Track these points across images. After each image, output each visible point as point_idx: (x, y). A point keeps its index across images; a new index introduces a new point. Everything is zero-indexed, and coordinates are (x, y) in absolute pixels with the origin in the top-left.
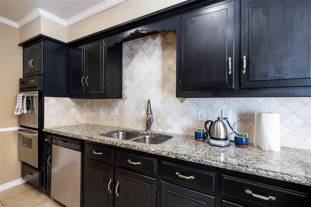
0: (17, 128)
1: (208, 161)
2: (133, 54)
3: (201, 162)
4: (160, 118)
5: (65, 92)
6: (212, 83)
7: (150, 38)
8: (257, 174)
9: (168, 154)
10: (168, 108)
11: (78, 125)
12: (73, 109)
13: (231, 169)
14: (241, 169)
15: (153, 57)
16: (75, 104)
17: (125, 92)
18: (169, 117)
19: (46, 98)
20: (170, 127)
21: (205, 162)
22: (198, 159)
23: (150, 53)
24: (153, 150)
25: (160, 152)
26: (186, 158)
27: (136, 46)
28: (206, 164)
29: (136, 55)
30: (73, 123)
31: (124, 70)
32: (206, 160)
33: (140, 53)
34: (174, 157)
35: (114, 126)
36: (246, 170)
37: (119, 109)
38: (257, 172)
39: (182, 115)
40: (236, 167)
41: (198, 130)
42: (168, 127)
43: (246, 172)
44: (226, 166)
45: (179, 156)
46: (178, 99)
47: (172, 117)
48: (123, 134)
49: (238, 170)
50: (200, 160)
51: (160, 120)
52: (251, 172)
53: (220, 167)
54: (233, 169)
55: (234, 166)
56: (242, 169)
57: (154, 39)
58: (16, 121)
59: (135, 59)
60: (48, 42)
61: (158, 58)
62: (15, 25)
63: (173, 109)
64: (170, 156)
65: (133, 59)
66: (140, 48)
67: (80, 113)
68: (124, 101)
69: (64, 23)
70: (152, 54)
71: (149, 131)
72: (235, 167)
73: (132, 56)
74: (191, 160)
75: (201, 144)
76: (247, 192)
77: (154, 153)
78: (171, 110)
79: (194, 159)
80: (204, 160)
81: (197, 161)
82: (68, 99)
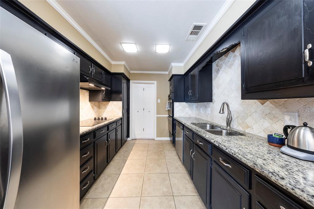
0: (168, 116)
1: (239, 156)
2: (219, 69)
3: (234, 155)
4: (240, 118)
5: (183, 100)
6: (280, 82)
7: (231, 52)
8: (291, 191)
9: (214, 142)
10: (247, 109)
11: (190, 118)
12: (187, 108)
13: (259, 172)
14: (270, 177)
15: (233, 67)
16: (188, 105)
17: (214, 97)
18: (248, 118)
19: (174, 103)
20: (250, 127)
21: (237, 156)
22: (233, 152)
23: (231, 65)
24: (207, 136)
25: (210, 139)
26: (224, 148)
27: (221, 63)
28: (237, 158)
29: (221, 69)
30: (187, 116)
31: (213, 82)
32: (238, 155)
33: (224, 66)
34: (217, 145)
35: (208, 120)
36: (276, 180)
37: (211, 110)
38: (293, 189)
39: (263, 116)
40: (265, 172)
41: (275, 134)
42: (248, 127)
43: (276, 182)
44: (254, 167)
45: (220, 145)
46: (258, 101)
47: (251, 118)
48: (210, 126)
49: (267, 176)
50: (233, 153)
51: (240, 120)
52: (282, 186)
53: (249, 165)
54: (261, 173)
55: (263, 170)
56: (272, 177)
57: (234, 52)
58: (167, 112)
59: (220, 72)
60: (176, 76)
61: (238, 67)
62: (167, 73)
63: (252, 111)
64: (215, 144)
65: (218, 73)
66: (224, 63)
67: (191, 111)
68: (213, 104)
69: (182, 65)
70: (233, 65)
71: (229, 127)
72: (263, 172)
73: (218, 71)
74: (227, 151)
75: (275, 150)
76: (281, 208)
77: (207, 139)
78: (250, 112)
79: (230, 151)
80: (237, 154)
81: (231, 153)
82: (184, 103)
